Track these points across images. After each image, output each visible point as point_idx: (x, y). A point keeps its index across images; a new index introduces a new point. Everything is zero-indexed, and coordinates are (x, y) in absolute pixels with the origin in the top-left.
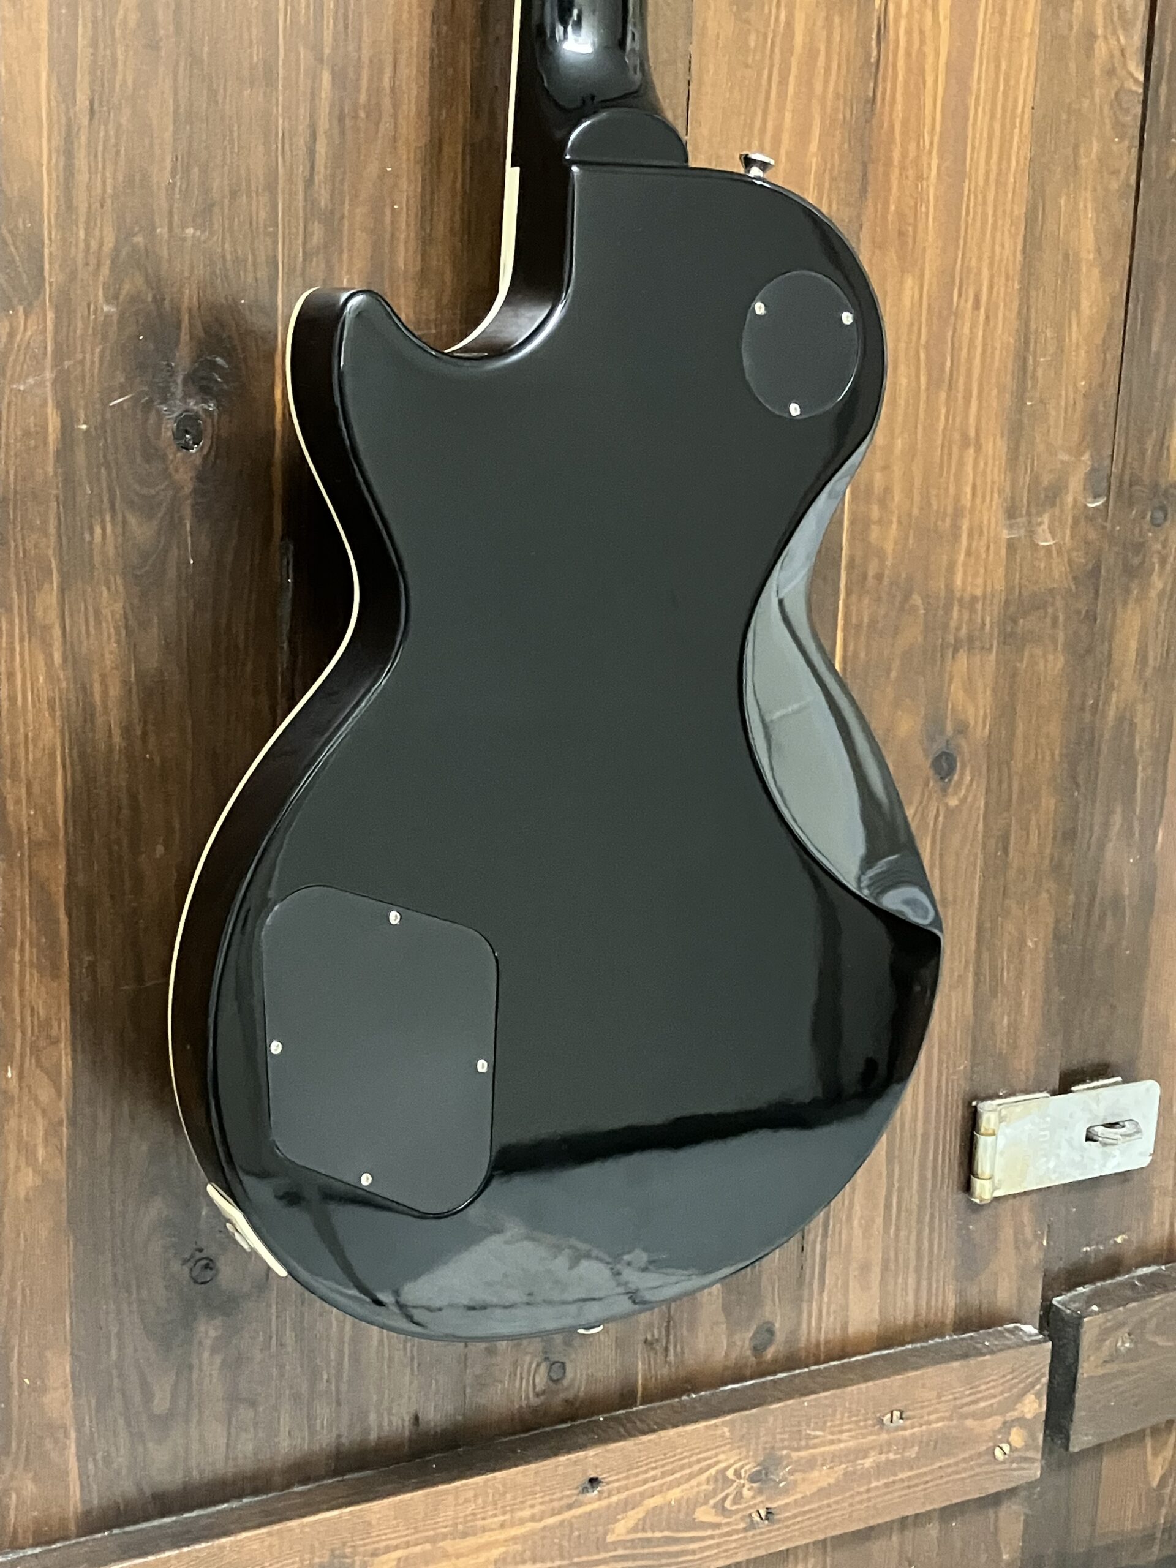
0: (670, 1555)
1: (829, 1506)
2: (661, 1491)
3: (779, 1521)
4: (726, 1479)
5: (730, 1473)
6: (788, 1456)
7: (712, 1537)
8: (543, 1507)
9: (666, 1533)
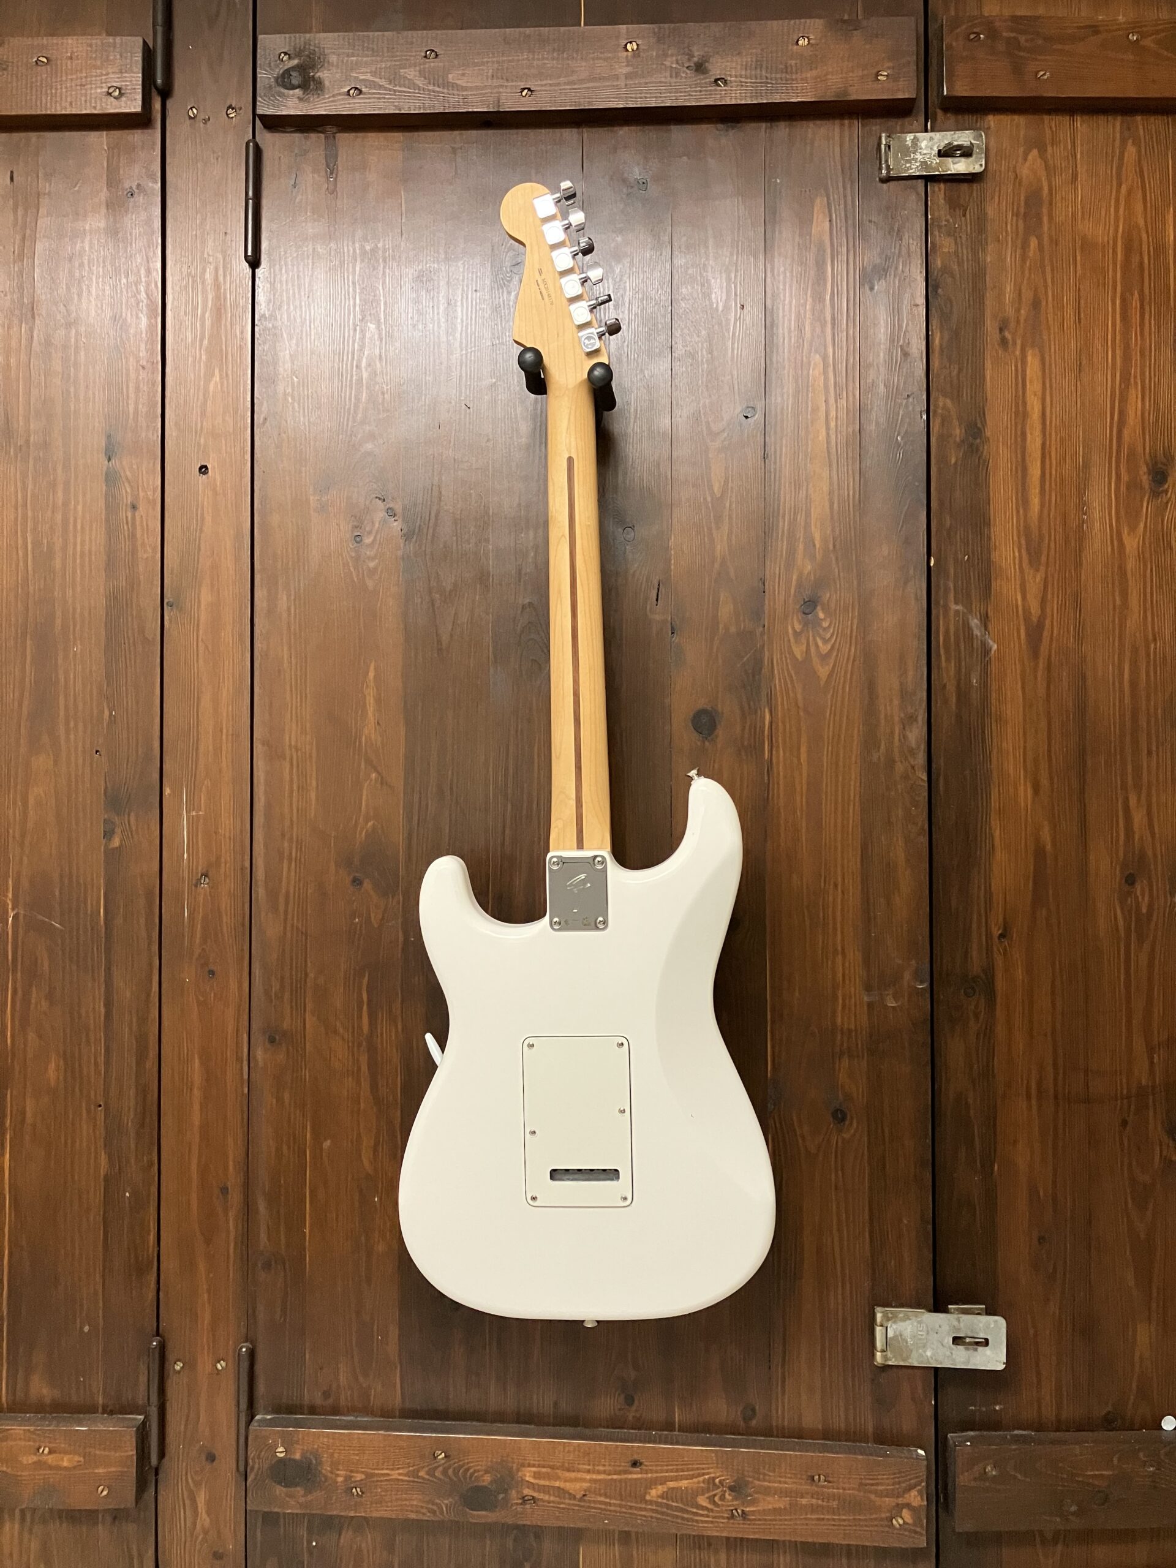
0: (683, 1518)
1: (781, 1520)
2: (676, 1479)
3: (749, 1520)
4: (714, 1484)
5: (717, 1481)
6: (752, 1482)
7: (708, 1516)
8: (610, 1468)
9: (680, 1505)
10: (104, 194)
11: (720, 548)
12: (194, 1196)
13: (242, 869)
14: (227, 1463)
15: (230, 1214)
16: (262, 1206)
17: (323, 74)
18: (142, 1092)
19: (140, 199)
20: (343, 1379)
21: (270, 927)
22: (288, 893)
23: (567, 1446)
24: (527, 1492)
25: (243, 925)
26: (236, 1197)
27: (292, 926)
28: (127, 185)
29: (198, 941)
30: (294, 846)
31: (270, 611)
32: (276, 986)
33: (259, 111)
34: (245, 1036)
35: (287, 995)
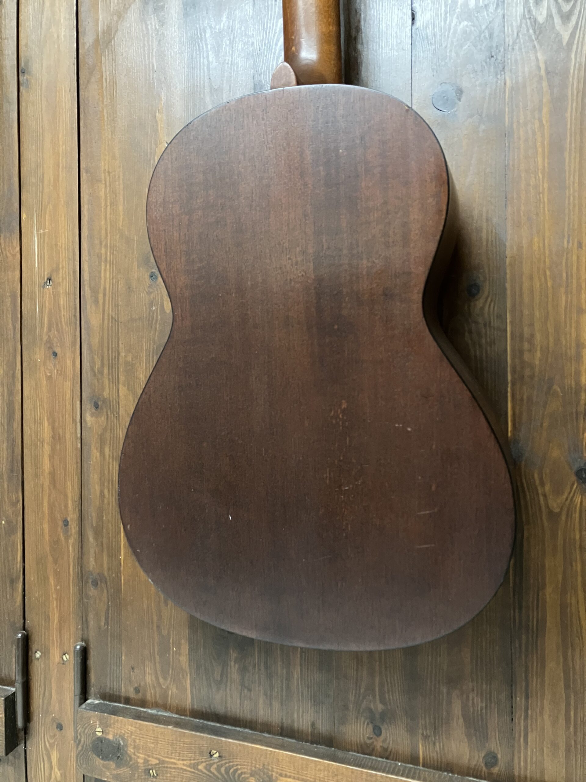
12: (46, 526)
13: (74, 272)
14: (69, 733)
15: (70, 541)
20: (149, 678)
21: (92, 318)
22: (105, 289)
25: (75, 316)
26: (74, 528)
27: (109, 314)
29: (45, 330)
30: (109, 250)
32: (97, 363)
34: (78, 403)
35: (106, 371)
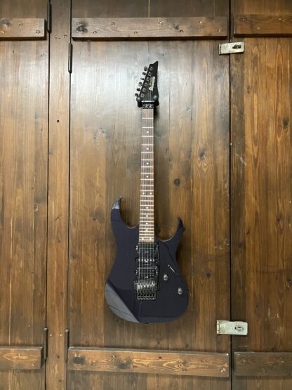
0: (172, 371)
1: (195, 371)
2: (170, 361)
3: (187, 371)
5: (180, 362)
6: (188, 362)
7: (178, 370)
8: (154, 359)
9: (171, 367)
10: (35, 56)
11: (181, 141)
12: (55, 295)
14: (62, 358)
15: (63, 299)
16: (71, 297)
17: (87, 28)
18: (43, 270)
19: (44, 57)
20: (90, 338)
21: (73, 230)
22: (78, 222)
23: (144, 354)
24: (135, 365)
26: (65, 295)
27: (79, 229)
28: (41, 53)
29: (56, 234)
31: (74, 155)
32: (75, 244)
33: (73, 36)
34: (67, 256)
35: (77, 247)
